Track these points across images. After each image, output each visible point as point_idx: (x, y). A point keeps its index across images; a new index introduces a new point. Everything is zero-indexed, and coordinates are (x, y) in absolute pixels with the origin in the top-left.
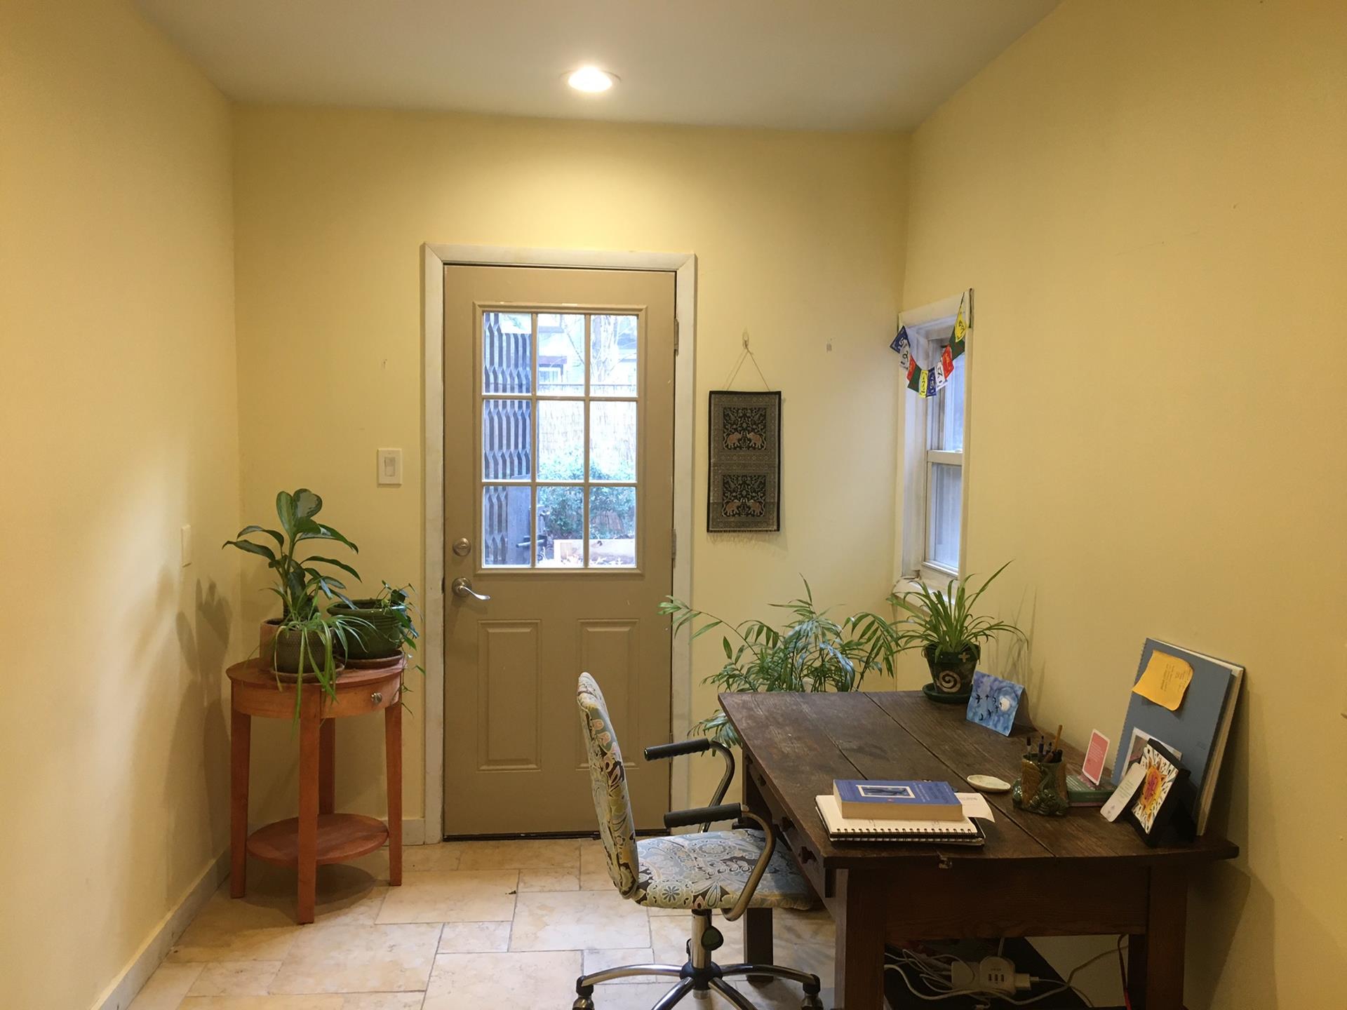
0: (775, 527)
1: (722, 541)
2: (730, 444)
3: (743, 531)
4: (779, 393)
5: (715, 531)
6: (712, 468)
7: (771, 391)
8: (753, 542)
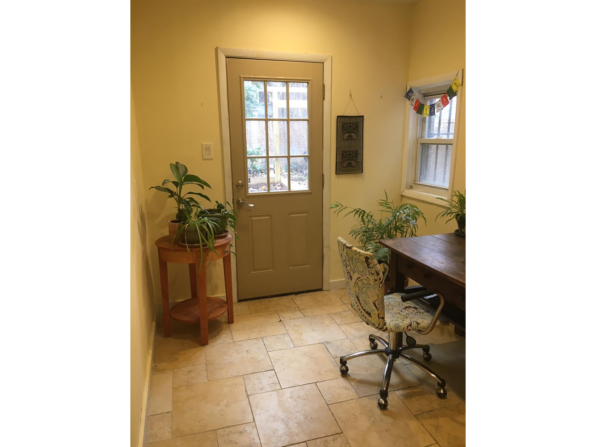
0: (361, 172)
1: (341, 177)
2: (345, 138)
3: (349, 173)
4: (363, 116)
5: (339, 174)
6: (338, 148)
7: (360, 115)
8: (353, 177)
